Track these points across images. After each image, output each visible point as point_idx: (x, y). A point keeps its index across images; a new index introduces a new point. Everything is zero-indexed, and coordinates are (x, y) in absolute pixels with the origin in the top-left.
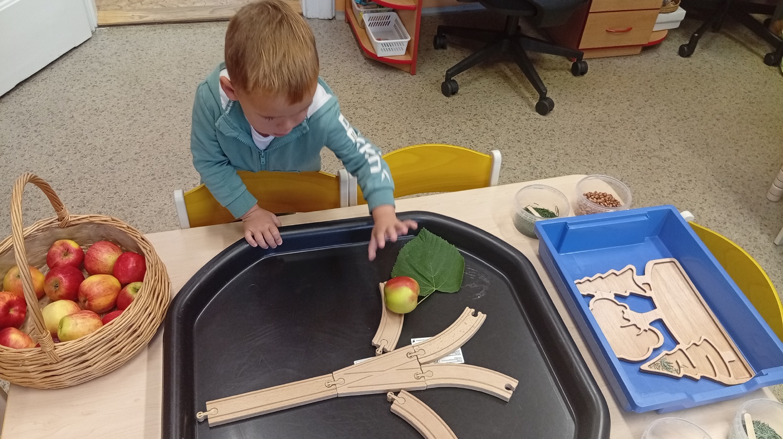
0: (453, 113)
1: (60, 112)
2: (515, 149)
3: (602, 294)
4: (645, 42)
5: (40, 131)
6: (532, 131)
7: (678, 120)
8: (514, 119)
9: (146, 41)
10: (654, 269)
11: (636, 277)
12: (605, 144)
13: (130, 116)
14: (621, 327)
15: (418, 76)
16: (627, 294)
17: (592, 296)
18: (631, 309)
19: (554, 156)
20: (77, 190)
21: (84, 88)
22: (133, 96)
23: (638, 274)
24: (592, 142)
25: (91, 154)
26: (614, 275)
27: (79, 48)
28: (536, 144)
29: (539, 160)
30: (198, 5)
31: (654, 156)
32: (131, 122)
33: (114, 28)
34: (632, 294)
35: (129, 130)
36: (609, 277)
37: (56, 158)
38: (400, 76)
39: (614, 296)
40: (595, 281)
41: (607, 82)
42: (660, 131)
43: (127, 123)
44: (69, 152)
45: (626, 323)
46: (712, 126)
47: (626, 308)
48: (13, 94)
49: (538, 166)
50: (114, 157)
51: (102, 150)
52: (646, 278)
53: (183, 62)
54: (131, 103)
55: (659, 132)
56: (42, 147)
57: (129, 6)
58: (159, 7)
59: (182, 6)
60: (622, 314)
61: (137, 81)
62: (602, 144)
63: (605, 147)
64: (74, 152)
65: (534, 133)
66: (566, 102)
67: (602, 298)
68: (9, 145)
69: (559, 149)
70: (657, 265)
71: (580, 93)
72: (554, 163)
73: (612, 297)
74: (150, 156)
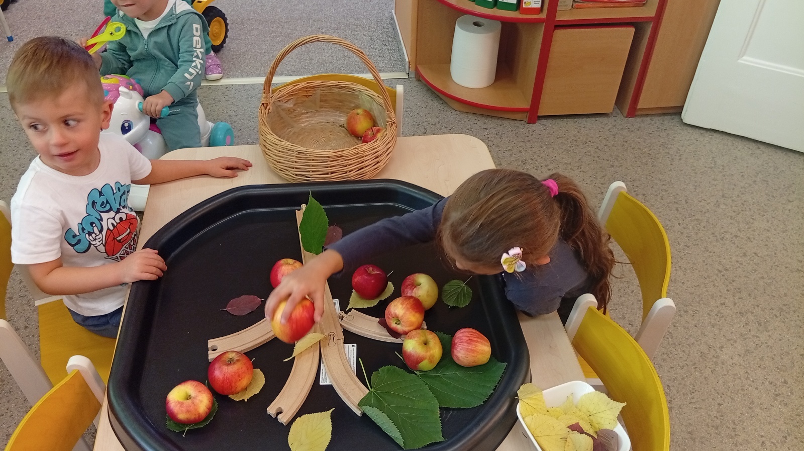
5: (756, 184)
25: (738, 222)
37: (721, 200)
50: (742, 238)
51: (749, 228)
56: (733, 189)
74: (757, 264)
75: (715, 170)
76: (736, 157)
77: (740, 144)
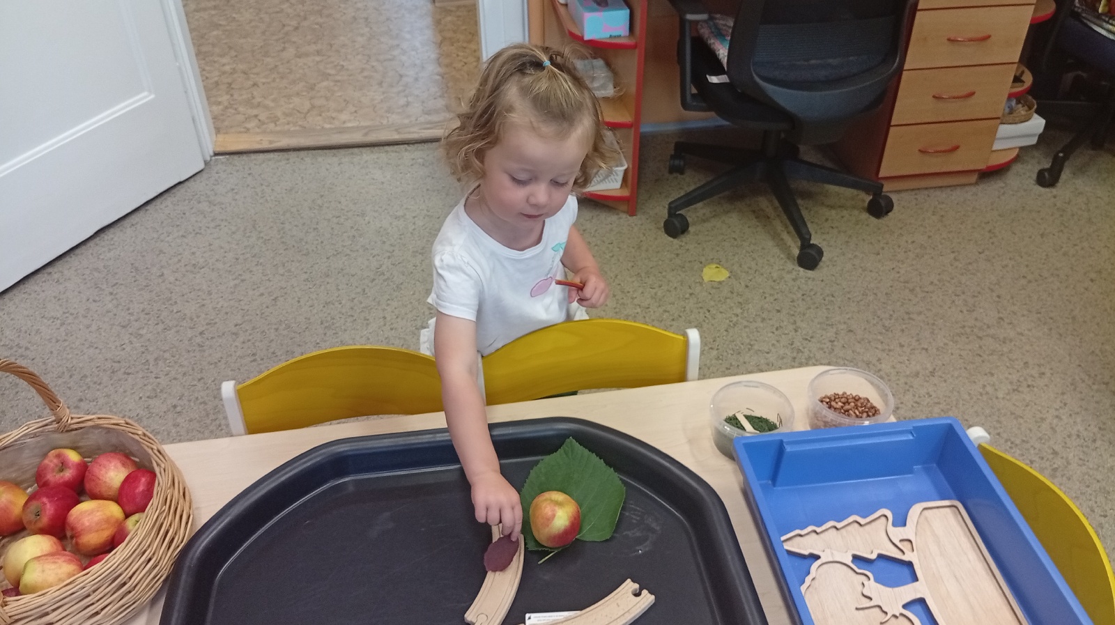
0: (684, 269)
1: (147, 268)
2: (771, 322)
3: (832, 554)
4: (982, 166)
5: (116, 294)
6: (799, 295)
7: (1030, 282)
8: (774, 278)
9: (275, 174)
10: (922, 517)
11: (891, 529)
12: (912, 316)
13: (237, 274)
14: (857, 609)
15: (639, 217)
16: (873, 556)
17: (818, 557)
18: (877, 580)
19: (831, 333)
20: (149, 374)
21: (183, 236)
22: (246, 247)
23: (894, 525)
24: (891, 313)
25: (177, 326)
26: (856, 525)
27: (187, 183)
28: (804, 315)
29: (806, 339)
30: (349, 125)
31: (988, 336)
32: (237, 282)
33: (236, 157)
34: (881, 556)
35: (232, 293)
36: (849, 528)
37: (130, 330)
38: (613, 218)
39: (851, 558)
40: (826, 533)
41: (922, 225)
42: (999, 297)
43: (232, 283)
44: (150, 322)
45: (867, 603)
46: (1082, 290)
47: (869, 579)
48: (91, 244)
49: (804, 348)
50: (207, 329)
51: (192, 319)
52: (908, 532)
53: (319, 202)
54: (242, 257)
55: (997, 299)
56: (115, 315)
57: (258, 128)
58: (297, 128)
59: (327, 126)
60: (861, 586)
61: (254, 227)
62: (906, 317)
63: (911, 321)
64: (156, 322)
65: (803, 300)
66: (857, 253)
67: (831, 559)
68: (73, 311)
69: (840, 322)
70: (930, 511)
71: (879, 241)
72: (829, 344)
73: (848, 560)
74: (254, 328)
75: (69, 321)
76: (55, 297)
77: (31, 286)
